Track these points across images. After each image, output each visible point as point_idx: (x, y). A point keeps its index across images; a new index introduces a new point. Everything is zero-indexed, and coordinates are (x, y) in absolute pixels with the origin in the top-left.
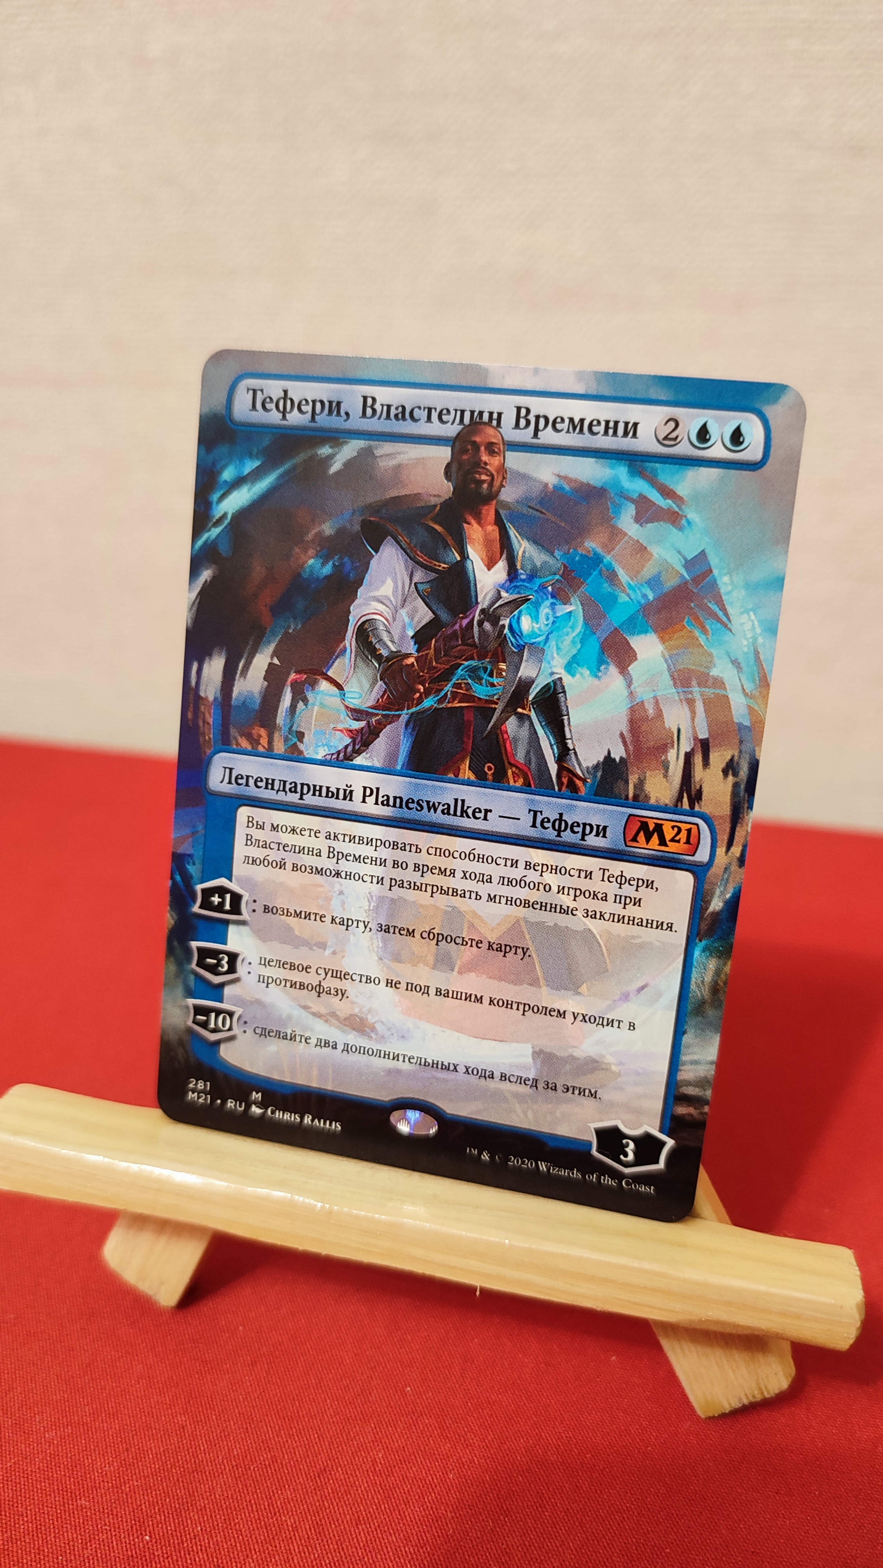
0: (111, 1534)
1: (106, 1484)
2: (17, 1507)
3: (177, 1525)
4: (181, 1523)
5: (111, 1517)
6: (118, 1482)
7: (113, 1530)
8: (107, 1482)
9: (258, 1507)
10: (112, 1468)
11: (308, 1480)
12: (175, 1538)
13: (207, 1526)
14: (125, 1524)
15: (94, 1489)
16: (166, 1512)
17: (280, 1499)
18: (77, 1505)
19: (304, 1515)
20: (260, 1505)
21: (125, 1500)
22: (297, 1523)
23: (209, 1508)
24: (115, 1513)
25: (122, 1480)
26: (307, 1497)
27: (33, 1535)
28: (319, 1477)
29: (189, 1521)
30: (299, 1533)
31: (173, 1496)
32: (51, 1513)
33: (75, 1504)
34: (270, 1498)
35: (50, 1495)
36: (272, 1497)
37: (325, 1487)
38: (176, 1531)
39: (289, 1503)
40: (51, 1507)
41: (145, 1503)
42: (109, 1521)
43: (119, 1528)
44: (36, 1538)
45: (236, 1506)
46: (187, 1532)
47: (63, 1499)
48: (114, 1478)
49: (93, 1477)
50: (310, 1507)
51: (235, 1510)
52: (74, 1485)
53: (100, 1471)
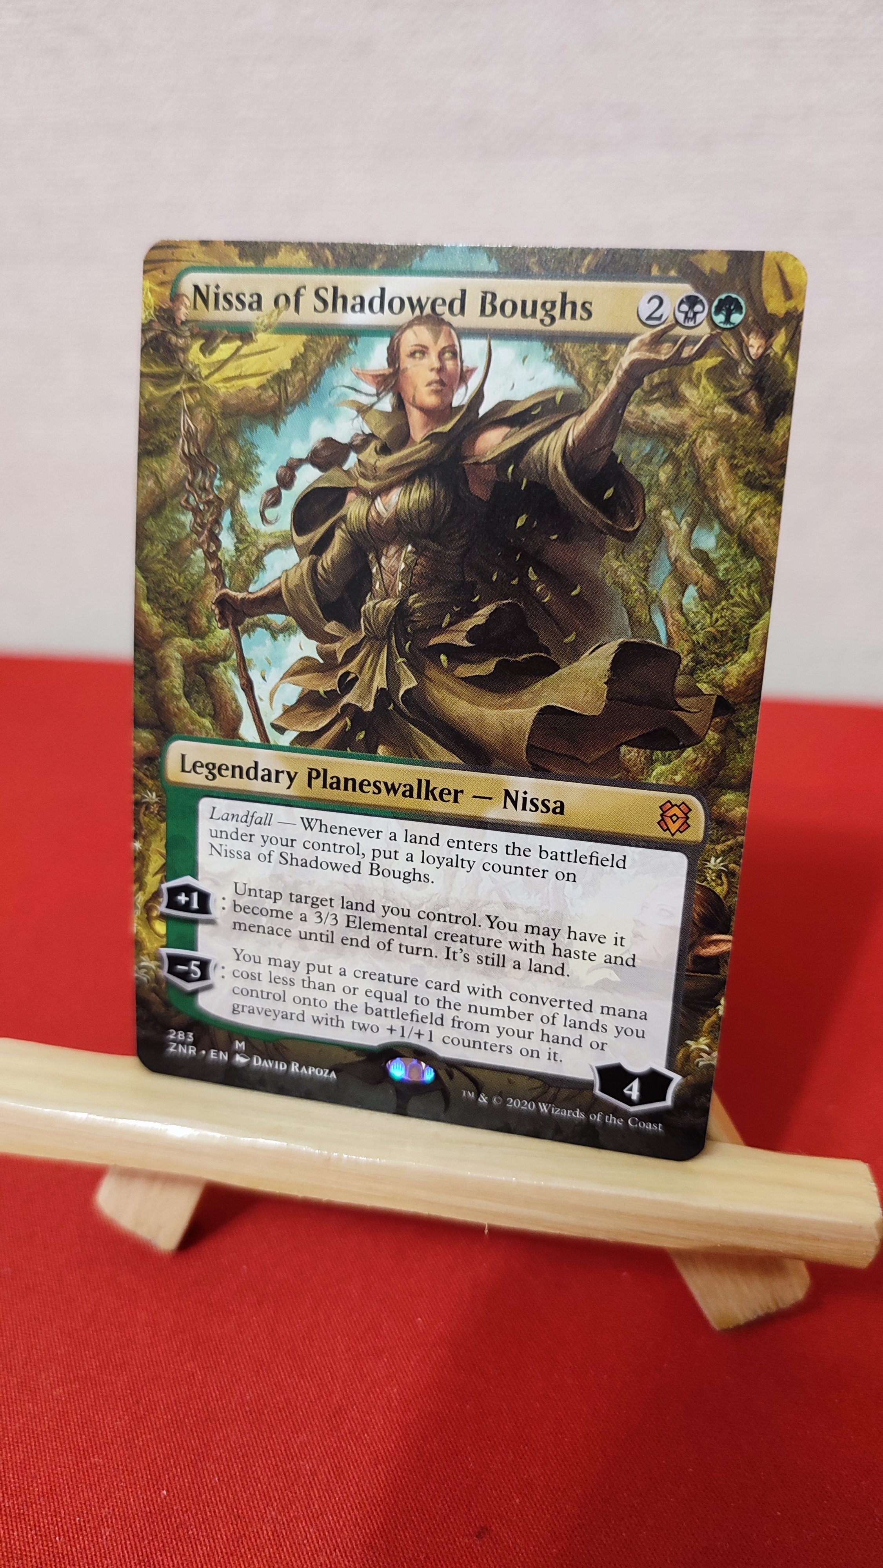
0: (128, 1491)
1: (118, 1439)
2: (30, 1468)
3: (194, 1476)
4: (198, 1474)
5: (126, 1473)
6: (131, 1436)
7: (129, 1486)
8: (120, 1437)
9: (275, 1452)
10: (123, 1422)
11: (323, 1421)
12: (193, 1491)
13: (225, 1476)
14: (141, 1480)
15: (107, 1445)
16: (182, 1464)
17: (296, 1442)
18: (91, 1463)
19: (322, 1459)
20: (277, 1451)
21: (139, 1455)
22: (316, 1467)
23: (226, 1456)
24: (130, 1469)
25: (135, 1434)
26: (323, 1439)
27: (48, 1497)
28: (335, 1417)
29: (205, 1472)
30: (318, 1478)
31: (188, 1447)
32: (64, 1474)
33: (88, 1462)
34: (287, 1443)
35: (62, 1454)
36: (289, 1442)
37: (341, 1427)
38: (193, 1483)
39: (306, 1446)
40: (65, 1467)
41: (159, 1456)
42: (124, 1478)
43: (135, 1484)
44: (51, 1500)
45: (253, 1452)
46: (205, 1484)
47: (76, 1457)
48: (126, 1433)
49: (104, 1433)
50: (327, 1449)
51: (252, 1457)
52: (86, 1443)
53: (111, 1426)
